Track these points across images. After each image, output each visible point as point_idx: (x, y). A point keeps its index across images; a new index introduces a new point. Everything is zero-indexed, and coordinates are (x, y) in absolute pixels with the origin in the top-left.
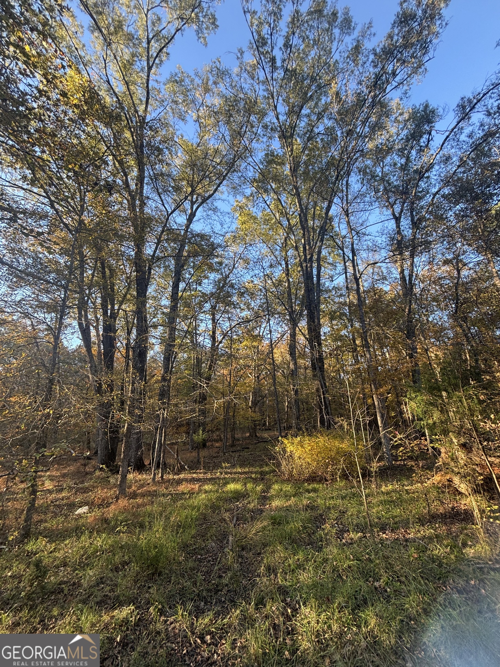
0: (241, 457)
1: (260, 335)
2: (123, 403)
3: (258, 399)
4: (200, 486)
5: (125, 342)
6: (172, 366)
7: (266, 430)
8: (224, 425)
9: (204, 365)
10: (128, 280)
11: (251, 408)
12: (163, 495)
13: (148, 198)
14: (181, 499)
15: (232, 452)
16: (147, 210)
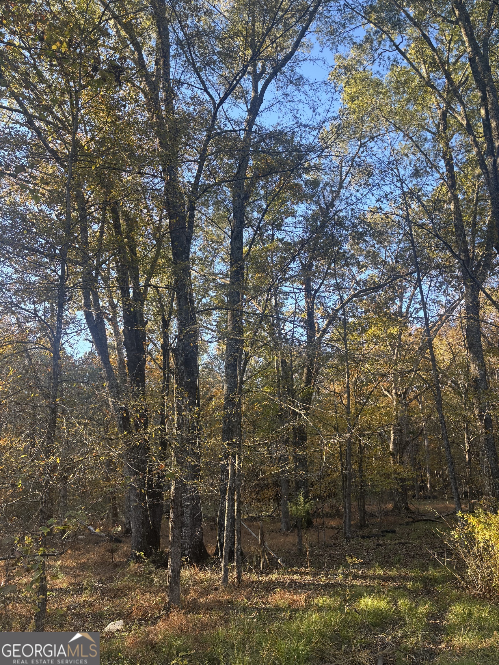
0: (381, 549)
1: (400, 314)
2: (164, 444)
3: (406, 438)
4: (308, 598)
5: (160, 342)
6: (241, 379)
7: (427, 498)
8: (344, 487)
9: (296, 376)
10: (158, 235)
11: (392, 454)
12: (244, 609)
13: (179, 82)
14: (276, 619)
15: (363, 537)
16: (179, 106)
